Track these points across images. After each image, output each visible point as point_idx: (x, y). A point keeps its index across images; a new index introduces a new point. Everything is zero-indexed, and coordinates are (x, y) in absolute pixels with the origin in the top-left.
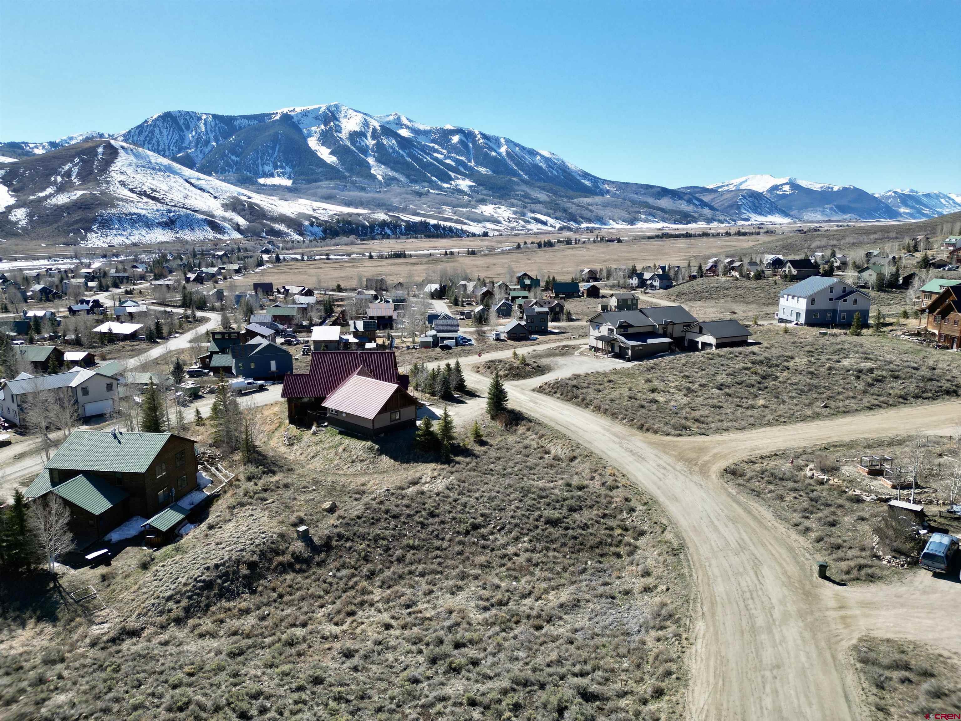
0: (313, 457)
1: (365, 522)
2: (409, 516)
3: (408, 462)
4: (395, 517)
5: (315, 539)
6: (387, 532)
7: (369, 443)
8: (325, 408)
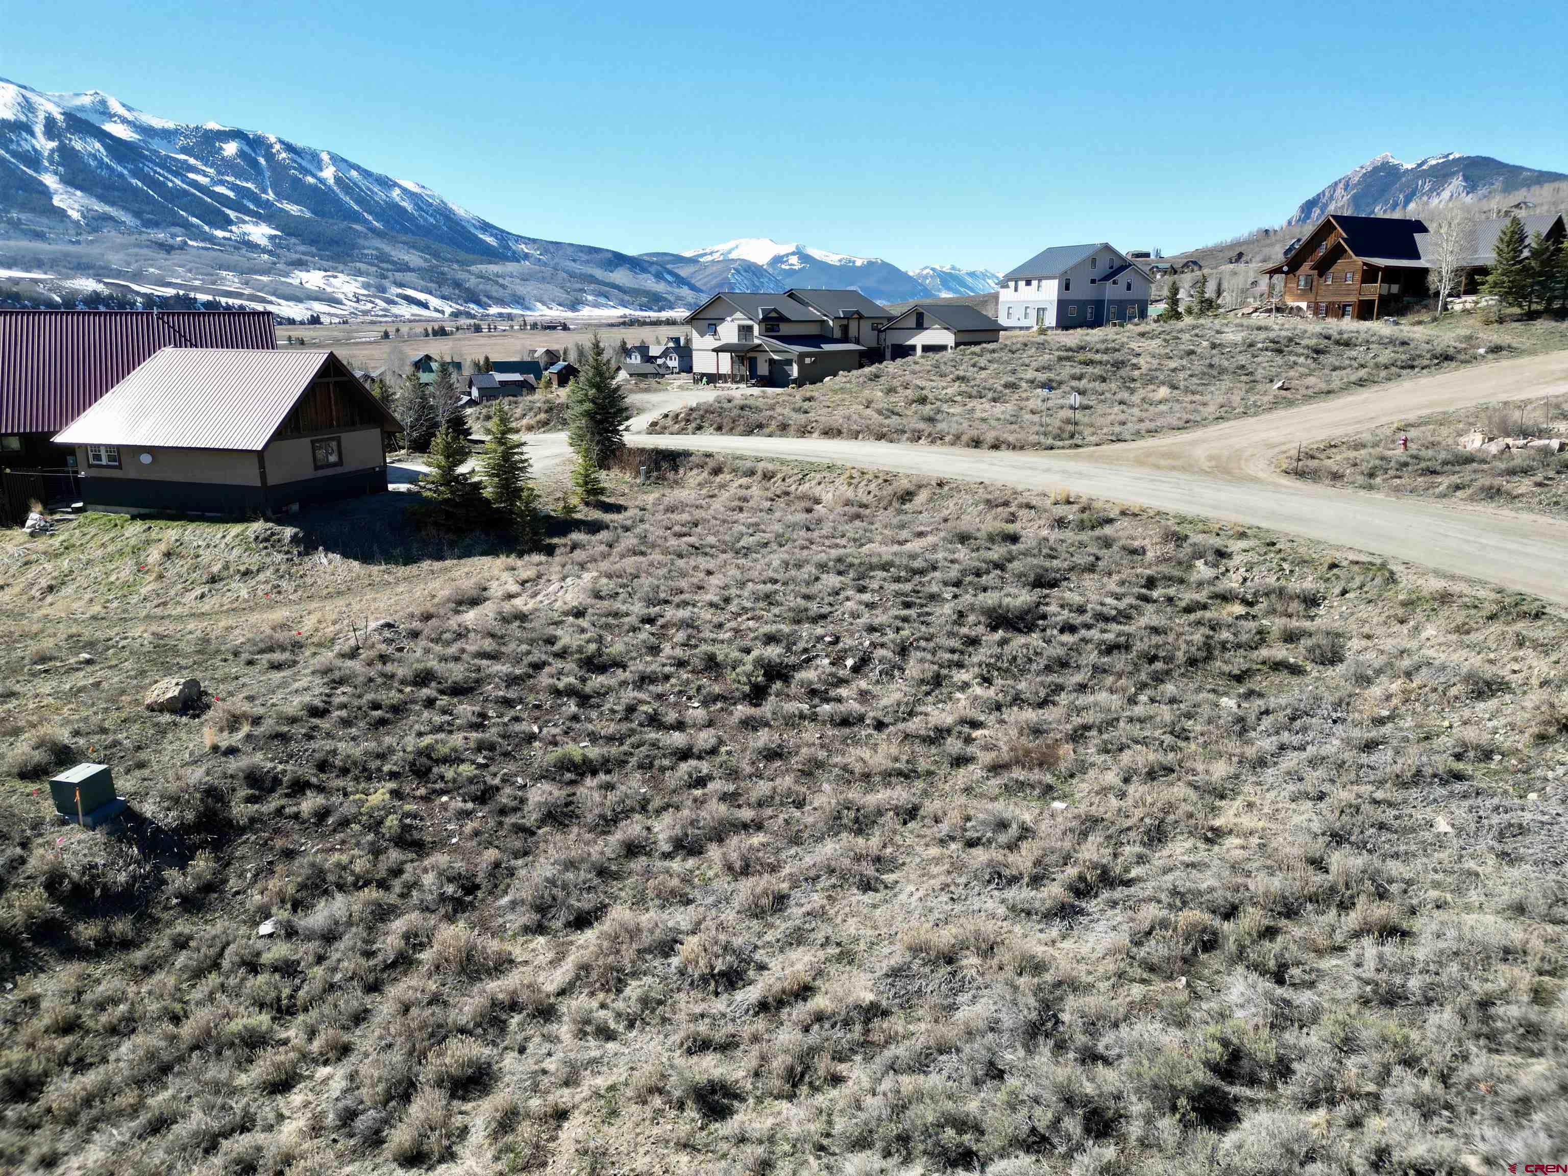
0: (51, 588)
1: (346, 723)
2: (512, 681)
3: (409, 560)
4: (459, 691)
5: (148, 809)
6: (457, 740)
7: (258, 527)
8: (70, 450)
